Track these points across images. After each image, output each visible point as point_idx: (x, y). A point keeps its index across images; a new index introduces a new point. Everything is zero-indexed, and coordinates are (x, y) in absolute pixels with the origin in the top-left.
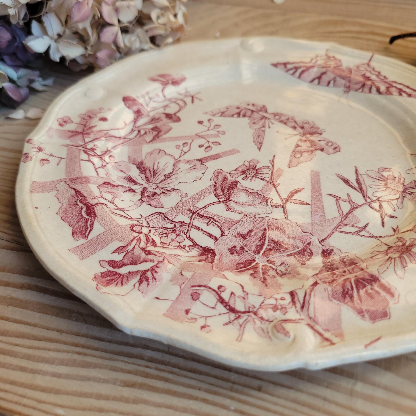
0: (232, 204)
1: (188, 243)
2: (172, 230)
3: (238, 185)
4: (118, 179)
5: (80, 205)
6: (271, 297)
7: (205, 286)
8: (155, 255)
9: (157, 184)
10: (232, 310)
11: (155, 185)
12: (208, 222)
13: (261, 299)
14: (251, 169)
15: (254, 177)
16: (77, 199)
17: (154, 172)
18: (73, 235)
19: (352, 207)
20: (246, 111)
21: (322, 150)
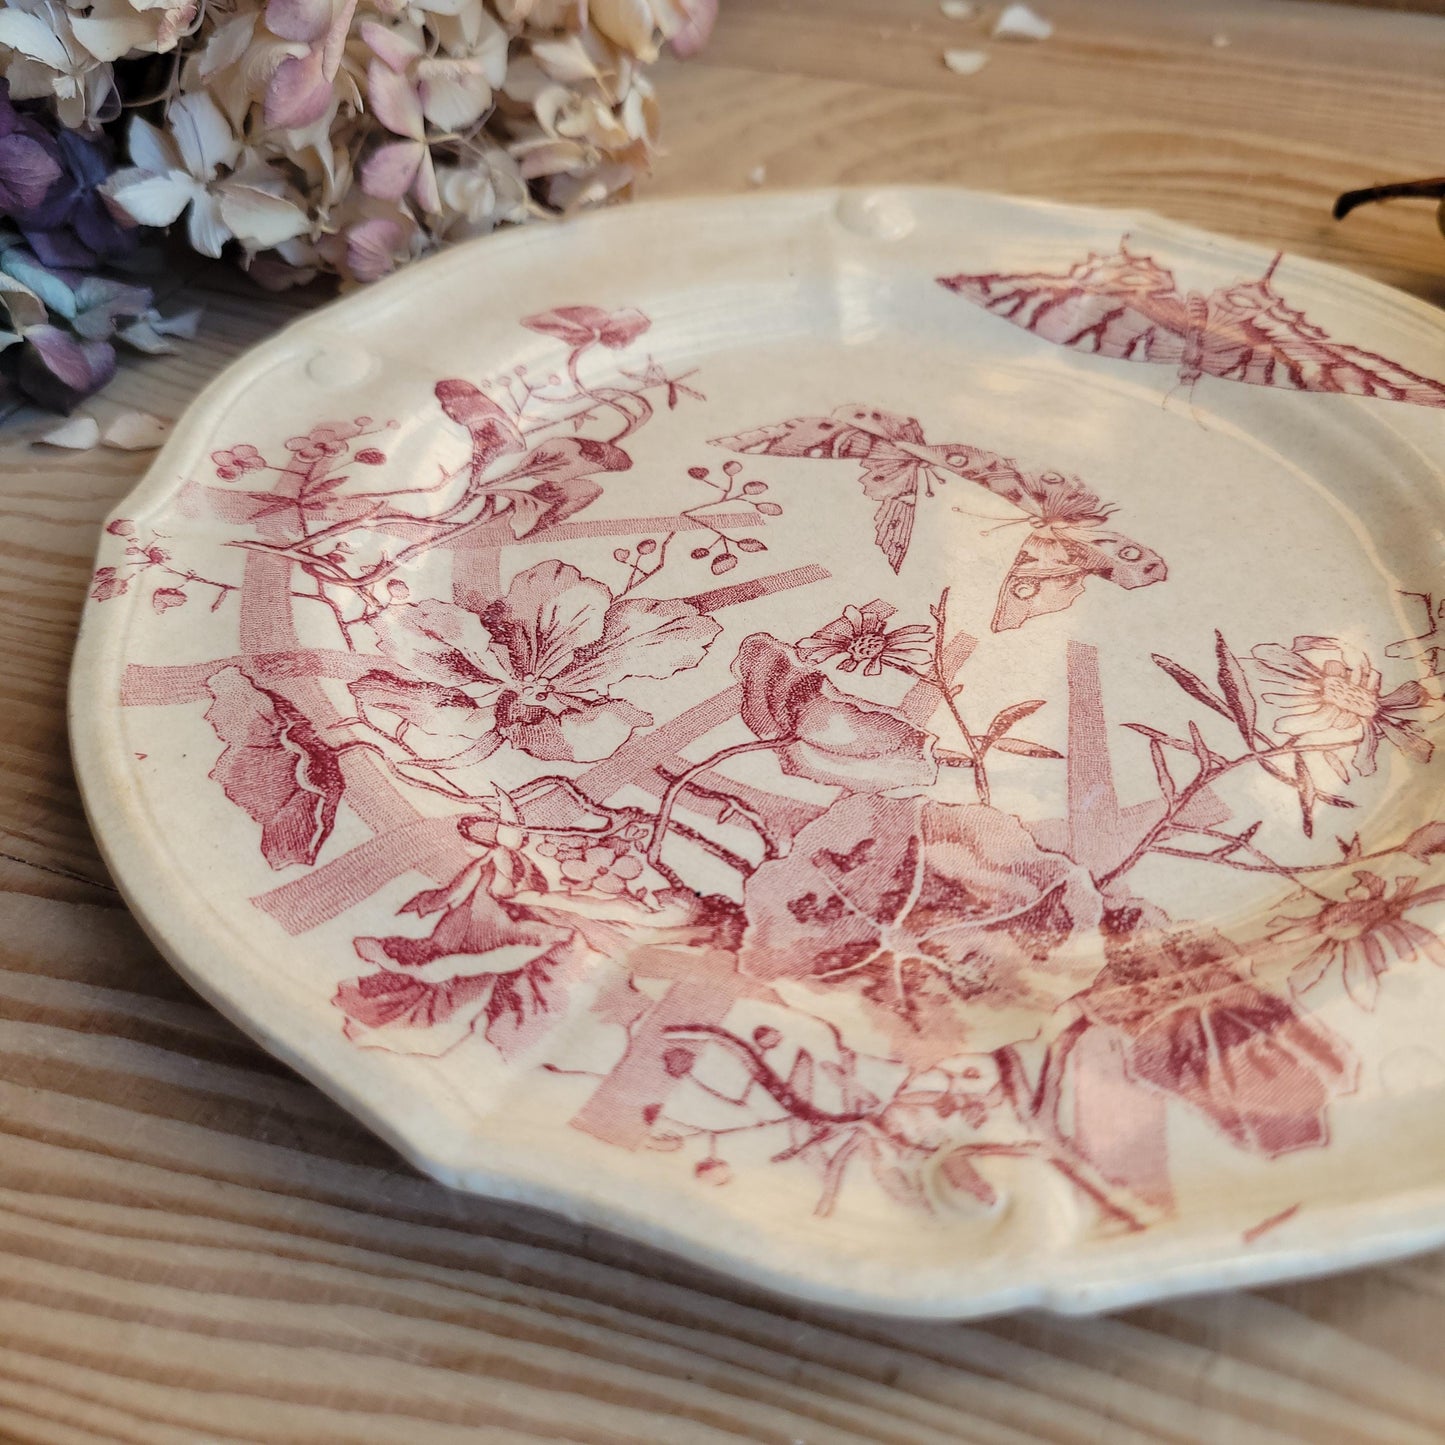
1: (653, 880)
2: (599, 836)
3: (825, 689)
4: (417, 662)
5: (291, 747)
6: (933, 1068)
7: (710, 1029)
8: (542, 920)
9: (549, 680)
10: (802, 1110)
11: (544, 682)
12: (723, 812)
13: (898, 1075)
14: (867, 633)
15: (877, 661)
16: (281, 729)
17: (540, 637)
18: (265, 848)
19: (1206, 768)
20: (853, 437)
21: (1105, 573)
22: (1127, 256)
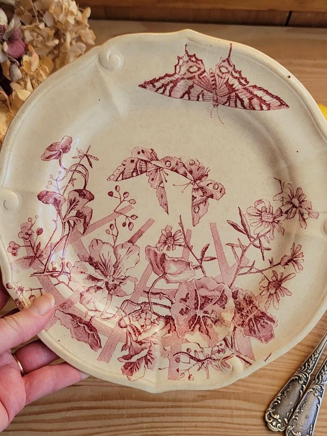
0: (168, 276)
1: (155, 317)
2: (141, 310)
3: (166, 258)
5: (81, 325)
6: (215, 346)
7: (180, 352)
8: (145, 343)
10: (199, 361)
11: (111, 277)
12: (160, 297)
13: (211, 349)
14: (169, 237)
15: (174, 245)
16: (77, 322)
17: (104, 264)
18: (92, 348)
19: (243, 250)
20: (141, 164)
21: (212, 196)
22: (188, 55)
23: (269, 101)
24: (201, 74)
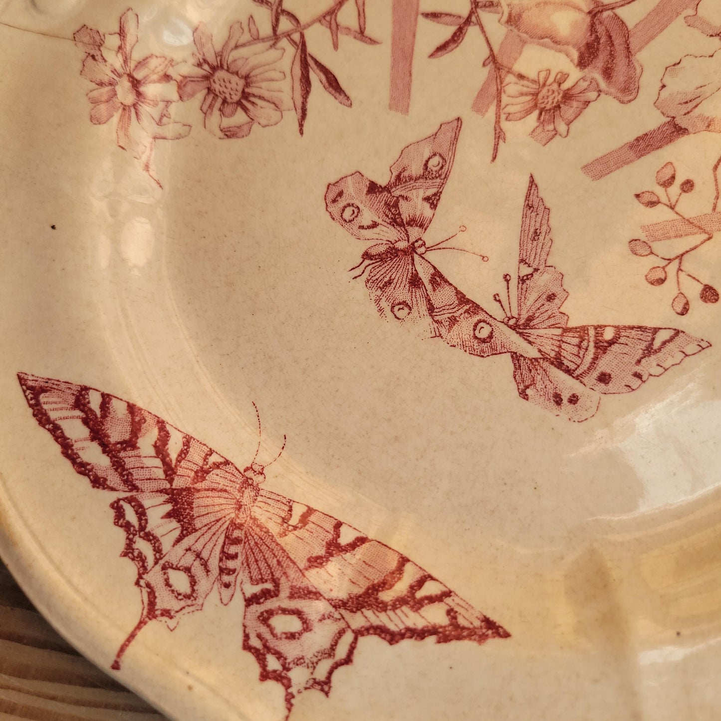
3: (575, 55)
15: (541, 83)
19: (333, 16)
20: (578, 361)
21: (373, 188)
22: (288, 686)
23: (72, 417)
24: (266, 594)
